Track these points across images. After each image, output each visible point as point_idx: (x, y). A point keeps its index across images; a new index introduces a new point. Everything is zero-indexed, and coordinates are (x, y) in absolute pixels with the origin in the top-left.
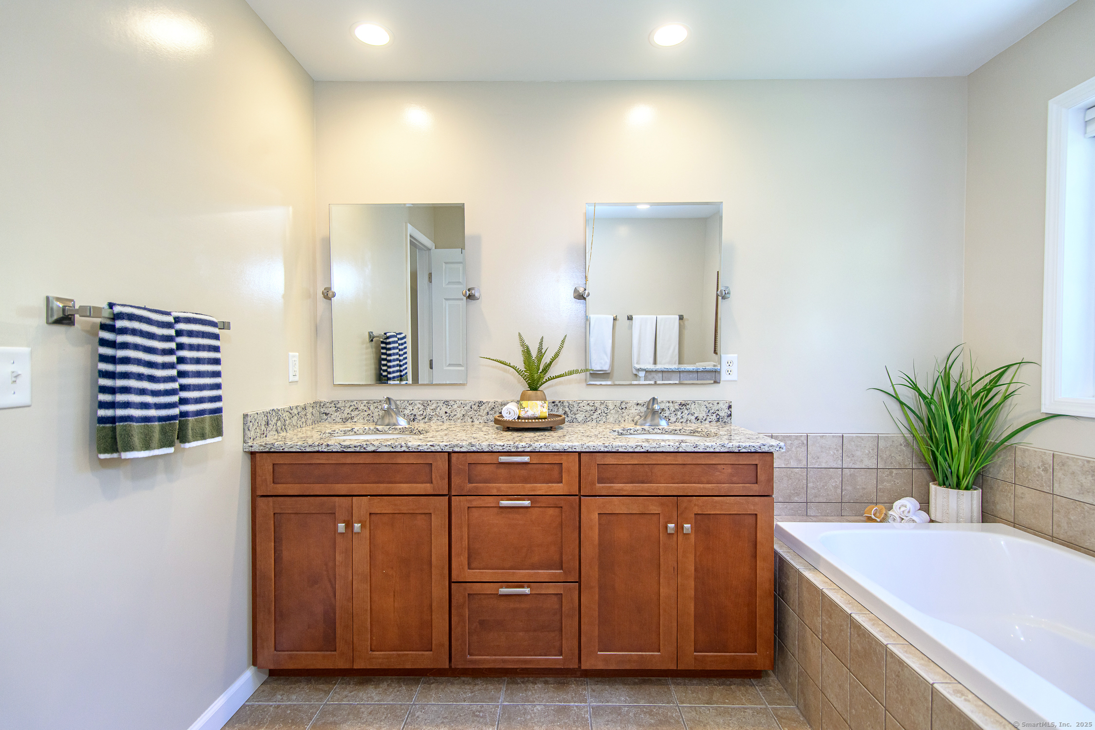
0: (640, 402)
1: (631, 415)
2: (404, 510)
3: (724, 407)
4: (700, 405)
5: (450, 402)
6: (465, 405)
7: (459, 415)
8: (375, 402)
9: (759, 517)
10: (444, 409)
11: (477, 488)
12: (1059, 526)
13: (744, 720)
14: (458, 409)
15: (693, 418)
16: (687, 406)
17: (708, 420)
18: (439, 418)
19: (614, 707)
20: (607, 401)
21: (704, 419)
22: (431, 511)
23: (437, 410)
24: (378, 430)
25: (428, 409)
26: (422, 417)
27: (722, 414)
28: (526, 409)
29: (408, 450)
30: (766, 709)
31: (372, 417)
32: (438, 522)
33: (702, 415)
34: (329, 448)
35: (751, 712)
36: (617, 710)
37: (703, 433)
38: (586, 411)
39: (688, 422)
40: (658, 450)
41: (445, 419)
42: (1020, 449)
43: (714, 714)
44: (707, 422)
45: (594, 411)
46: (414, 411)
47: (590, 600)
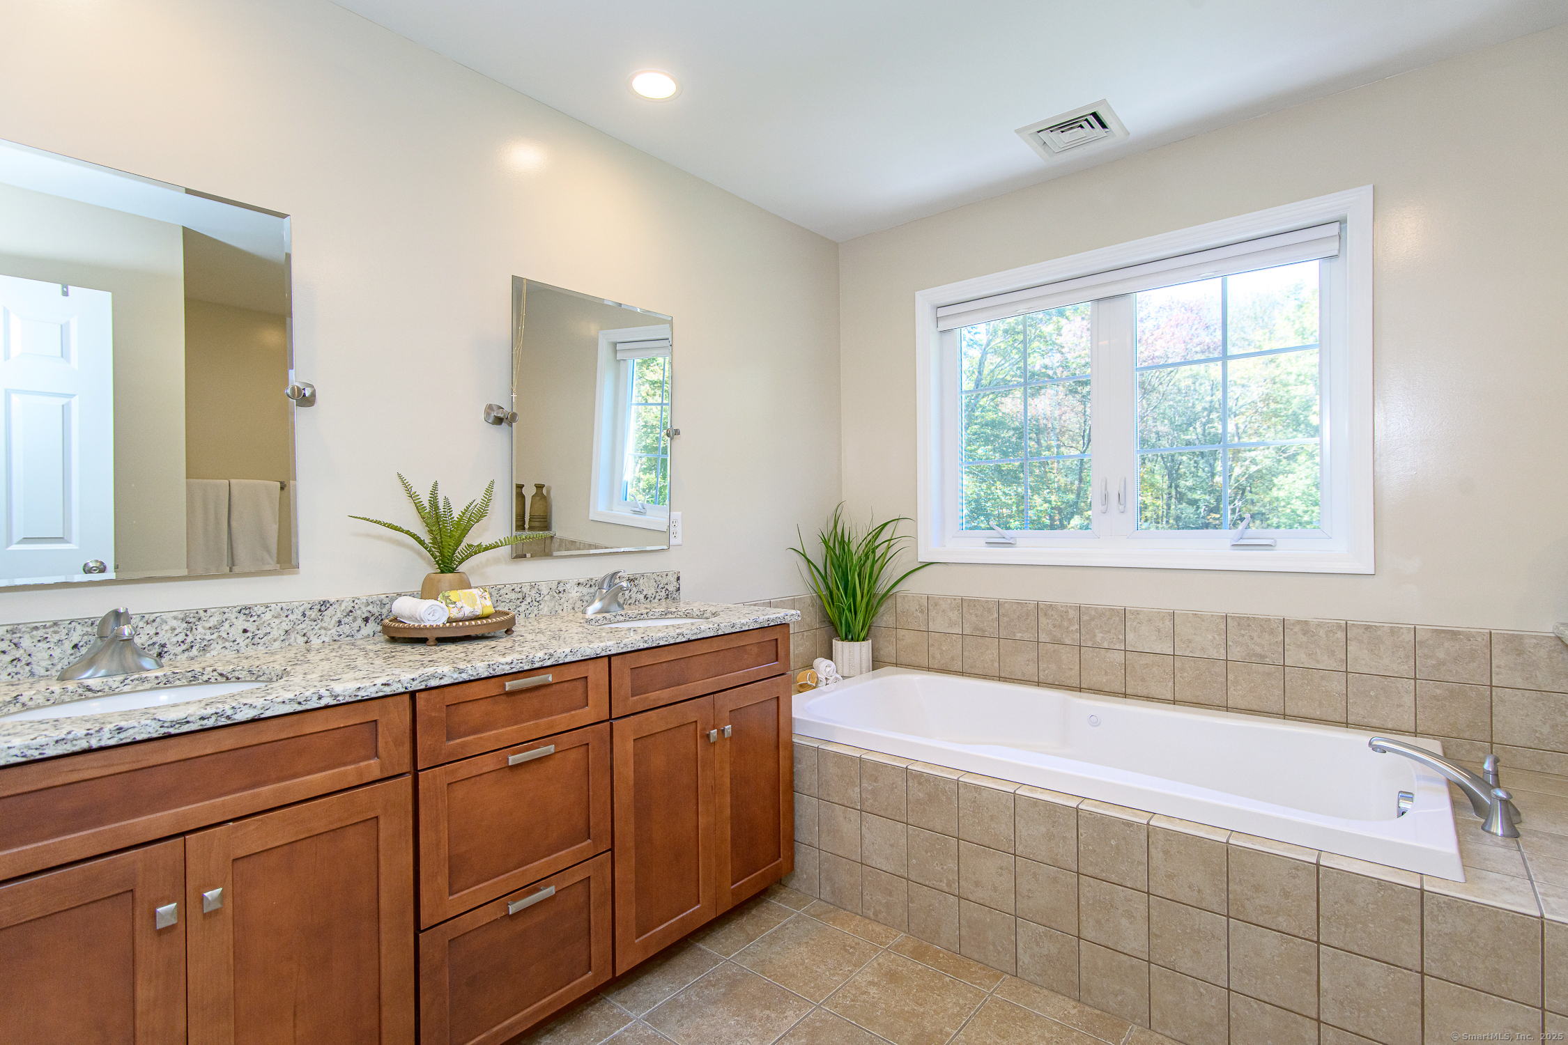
0: (581, 581)
1: (570, 601)
2: (320, 826)
3: (672, 579)
4: (649, 578)
5: (256, 609)
6: (290, 612)
7: (275, 633)
8: (36, 628)
9: (781, 699)
10: (241, 623)
11: (463, 745)
12: (933, 658)
13: (794, 936)
14: (275, 620)
15: (642, 597)
16: (636, 581)
17: (658, 597)
18: (227, 644)
19: (668, 1003)
20: (539, 583)
21: (653, 597)
22: (379, 812)
23: (222, 628)
24: (90, 690)
25: (199, 627)
26: (184, 647)
27: (671, 588)
28: (459, 605)
29: (335, 702)
30: (799, 915)
31: (28, 664)
32: (394, 828)
33: (650, 592)
34: (122, 735)
35: (791, 925)
36: (674, 1005)
37: (679, 613)
38: (510, 602)
39: (637, 602)
40: (699, 636)
41: (243, 644)
42: (900, 596)
43: (766, 947)
44: (656, 600)
45: (520, 600)
46: (160, 635)
47: (625, 872)
